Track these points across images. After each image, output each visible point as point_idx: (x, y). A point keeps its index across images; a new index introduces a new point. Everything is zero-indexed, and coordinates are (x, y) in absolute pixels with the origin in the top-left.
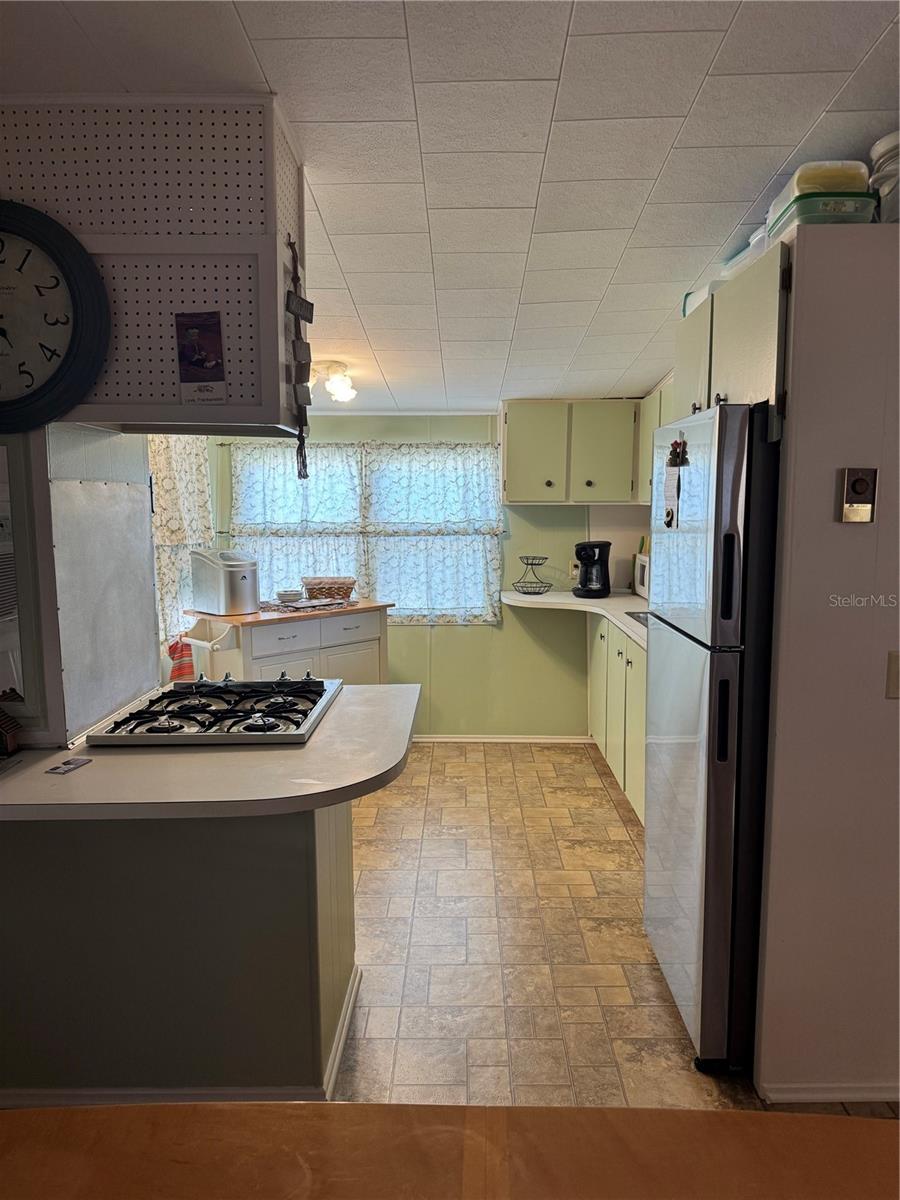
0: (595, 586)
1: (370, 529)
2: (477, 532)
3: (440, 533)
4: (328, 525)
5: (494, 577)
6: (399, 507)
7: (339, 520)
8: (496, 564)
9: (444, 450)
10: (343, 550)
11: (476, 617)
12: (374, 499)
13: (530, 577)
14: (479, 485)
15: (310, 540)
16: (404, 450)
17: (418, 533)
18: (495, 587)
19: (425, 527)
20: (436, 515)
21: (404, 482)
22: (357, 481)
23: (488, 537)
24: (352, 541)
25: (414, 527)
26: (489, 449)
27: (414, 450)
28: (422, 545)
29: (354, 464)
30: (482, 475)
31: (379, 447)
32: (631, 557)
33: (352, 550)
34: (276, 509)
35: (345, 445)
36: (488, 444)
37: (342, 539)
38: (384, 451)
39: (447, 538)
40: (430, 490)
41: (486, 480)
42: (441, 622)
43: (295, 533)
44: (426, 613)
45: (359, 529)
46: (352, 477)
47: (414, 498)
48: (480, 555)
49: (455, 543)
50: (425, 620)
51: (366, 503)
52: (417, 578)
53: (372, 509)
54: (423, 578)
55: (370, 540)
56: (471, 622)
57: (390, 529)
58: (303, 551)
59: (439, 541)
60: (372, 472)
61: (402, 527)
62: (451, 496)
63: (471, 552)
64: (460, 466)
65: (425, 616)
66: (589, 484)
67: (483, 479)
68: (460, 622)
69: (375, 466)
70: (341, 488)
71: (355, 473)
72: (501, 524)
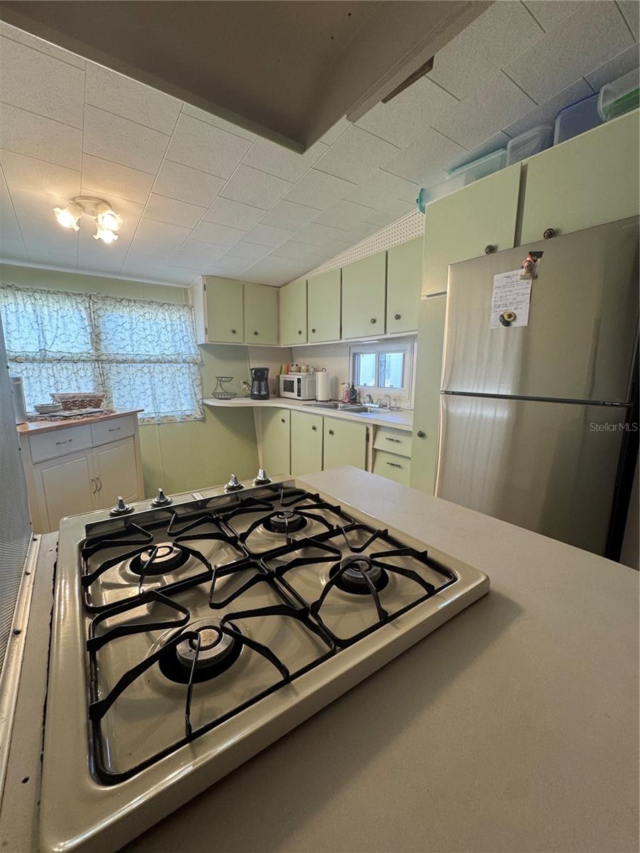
0: (263, 393)
1: (103, 357)
2: (184, 361)
3: (158, 361)
4: (65, 354)
5: (197, 390)
6: (125, 343)
7: (74, 351)
8: (198, 382)
9: (155, 306)
10: (82, 373)
11: (188, 416)
12: (103, 336)
13: (219, 390)
14: (181, 331)
15: (49, 365)
16: (124, 303)
17: (142, 362)
18: (199, 397)
19: (147, 357)
20: (154, 349)
21: (127, 326)
22: (86, 323)
23: (191, 365)
24: (88, 366)
25: (138, 357)
26: (186, 308)
27: (133, 303)
28: (146, 370)
29: (83, 309)
30: (183, 325)
31: (104, 299)
32: (275, 378)
33: (89, 373)
34: (12, 339)
35: (74, 294)
36: (185, 306)
37: (80, 365)
38: (108, 302)
39: (164, 365)
40: (148, 332)
41: (187, 329)
42: (165, 421)
43: (34, 360)
44: (153, 415)
45: (94, 358)
46: (82, 319)
47: (135, 337)
48: (186, 376)
49: (169, 369)
50: (153, 421)
51: (96, 338)
52: (144, 393)
53: (102, 343)
54: (149, 392)
55: (104, 365)
56: (185, 419)
57: (120, 358)
58: (44, 374)
59: (158, 367)
60: (99, 317)
61: (129, 357)
62: (163, 338)
63: (181, 375)
64: (167, 318)
65: (153, 418)
66: (256, 333)
67: (184, 328)
68: (179, 420)
69: (101, 313)
70: (73, 327)
71: (84, 316)
72: (199, 357)
